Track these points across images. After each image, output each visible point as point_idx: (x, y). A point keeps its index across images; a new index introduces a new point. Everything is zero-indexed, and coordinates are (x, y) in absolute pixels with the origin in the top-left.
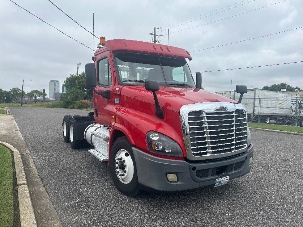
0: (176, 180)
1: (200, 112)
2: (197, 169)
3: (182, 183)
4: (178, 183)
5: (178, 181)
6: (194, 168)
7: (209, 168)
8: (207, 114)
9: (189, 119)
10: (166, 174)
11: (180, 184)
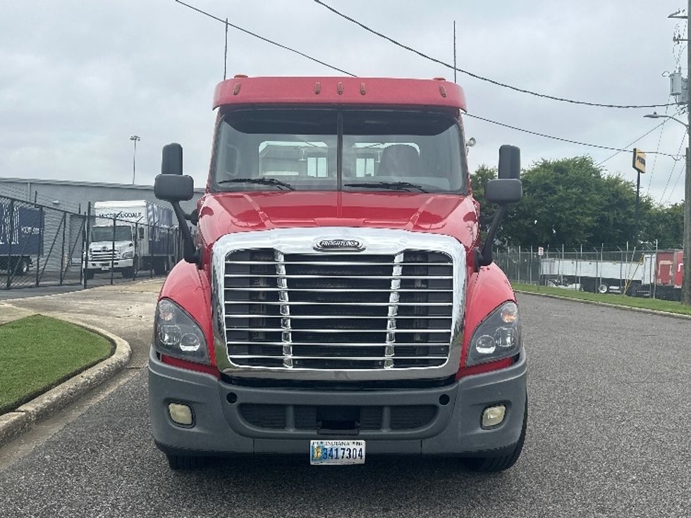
0: (189, 421)
1: (270, 253)
2: (239, 401)
3: (201, 431)
4: (195, 430)
5: (193, 424)
6: (232, 397)
7: (286, 403)
8: (288, 257)
9: (229, 268)
10: (168, 401)
11: (198, 433)
